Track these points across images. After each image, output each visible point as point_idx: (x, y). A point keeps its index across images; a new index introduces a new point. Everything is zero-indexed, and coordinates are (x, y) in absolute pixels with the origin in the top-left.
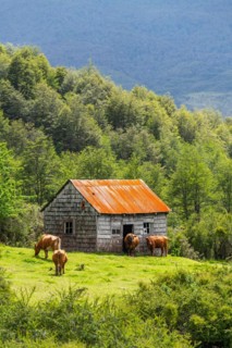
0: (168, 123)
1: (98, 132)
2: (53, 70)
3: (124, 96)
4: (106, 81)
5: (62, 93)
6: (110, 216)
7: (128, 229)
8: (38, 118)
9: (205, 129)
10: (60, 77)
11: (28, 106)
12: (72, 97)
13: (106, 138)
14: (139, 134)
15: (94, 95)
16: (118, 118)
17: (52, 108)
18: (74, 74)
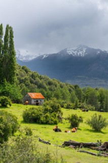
0: (58, 85)
1: (46, 86)
2: (39, 75)
3: (51, 80)
4: (48, 77)
5: (41, 79)
6: (34, 99)
7: (37, 101)
8: (36, 84)
9: (65, 86)
10: (40, 77)
11: (34, 81)
12: (42, 80)
13: (47, 87)
14: (53, 87)
15: (46, 80)
16: (50, 84)
17: (39, 82)
18: (43, 76)
